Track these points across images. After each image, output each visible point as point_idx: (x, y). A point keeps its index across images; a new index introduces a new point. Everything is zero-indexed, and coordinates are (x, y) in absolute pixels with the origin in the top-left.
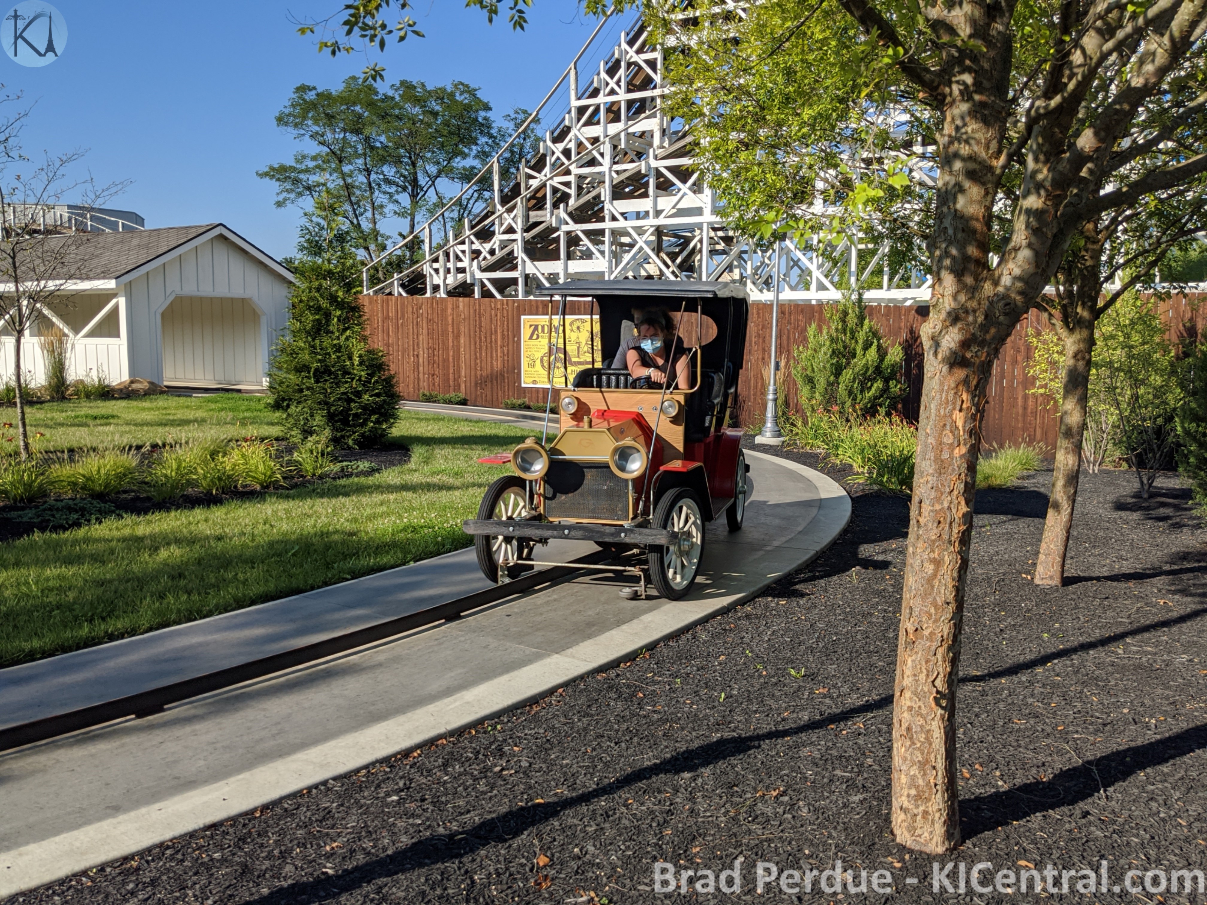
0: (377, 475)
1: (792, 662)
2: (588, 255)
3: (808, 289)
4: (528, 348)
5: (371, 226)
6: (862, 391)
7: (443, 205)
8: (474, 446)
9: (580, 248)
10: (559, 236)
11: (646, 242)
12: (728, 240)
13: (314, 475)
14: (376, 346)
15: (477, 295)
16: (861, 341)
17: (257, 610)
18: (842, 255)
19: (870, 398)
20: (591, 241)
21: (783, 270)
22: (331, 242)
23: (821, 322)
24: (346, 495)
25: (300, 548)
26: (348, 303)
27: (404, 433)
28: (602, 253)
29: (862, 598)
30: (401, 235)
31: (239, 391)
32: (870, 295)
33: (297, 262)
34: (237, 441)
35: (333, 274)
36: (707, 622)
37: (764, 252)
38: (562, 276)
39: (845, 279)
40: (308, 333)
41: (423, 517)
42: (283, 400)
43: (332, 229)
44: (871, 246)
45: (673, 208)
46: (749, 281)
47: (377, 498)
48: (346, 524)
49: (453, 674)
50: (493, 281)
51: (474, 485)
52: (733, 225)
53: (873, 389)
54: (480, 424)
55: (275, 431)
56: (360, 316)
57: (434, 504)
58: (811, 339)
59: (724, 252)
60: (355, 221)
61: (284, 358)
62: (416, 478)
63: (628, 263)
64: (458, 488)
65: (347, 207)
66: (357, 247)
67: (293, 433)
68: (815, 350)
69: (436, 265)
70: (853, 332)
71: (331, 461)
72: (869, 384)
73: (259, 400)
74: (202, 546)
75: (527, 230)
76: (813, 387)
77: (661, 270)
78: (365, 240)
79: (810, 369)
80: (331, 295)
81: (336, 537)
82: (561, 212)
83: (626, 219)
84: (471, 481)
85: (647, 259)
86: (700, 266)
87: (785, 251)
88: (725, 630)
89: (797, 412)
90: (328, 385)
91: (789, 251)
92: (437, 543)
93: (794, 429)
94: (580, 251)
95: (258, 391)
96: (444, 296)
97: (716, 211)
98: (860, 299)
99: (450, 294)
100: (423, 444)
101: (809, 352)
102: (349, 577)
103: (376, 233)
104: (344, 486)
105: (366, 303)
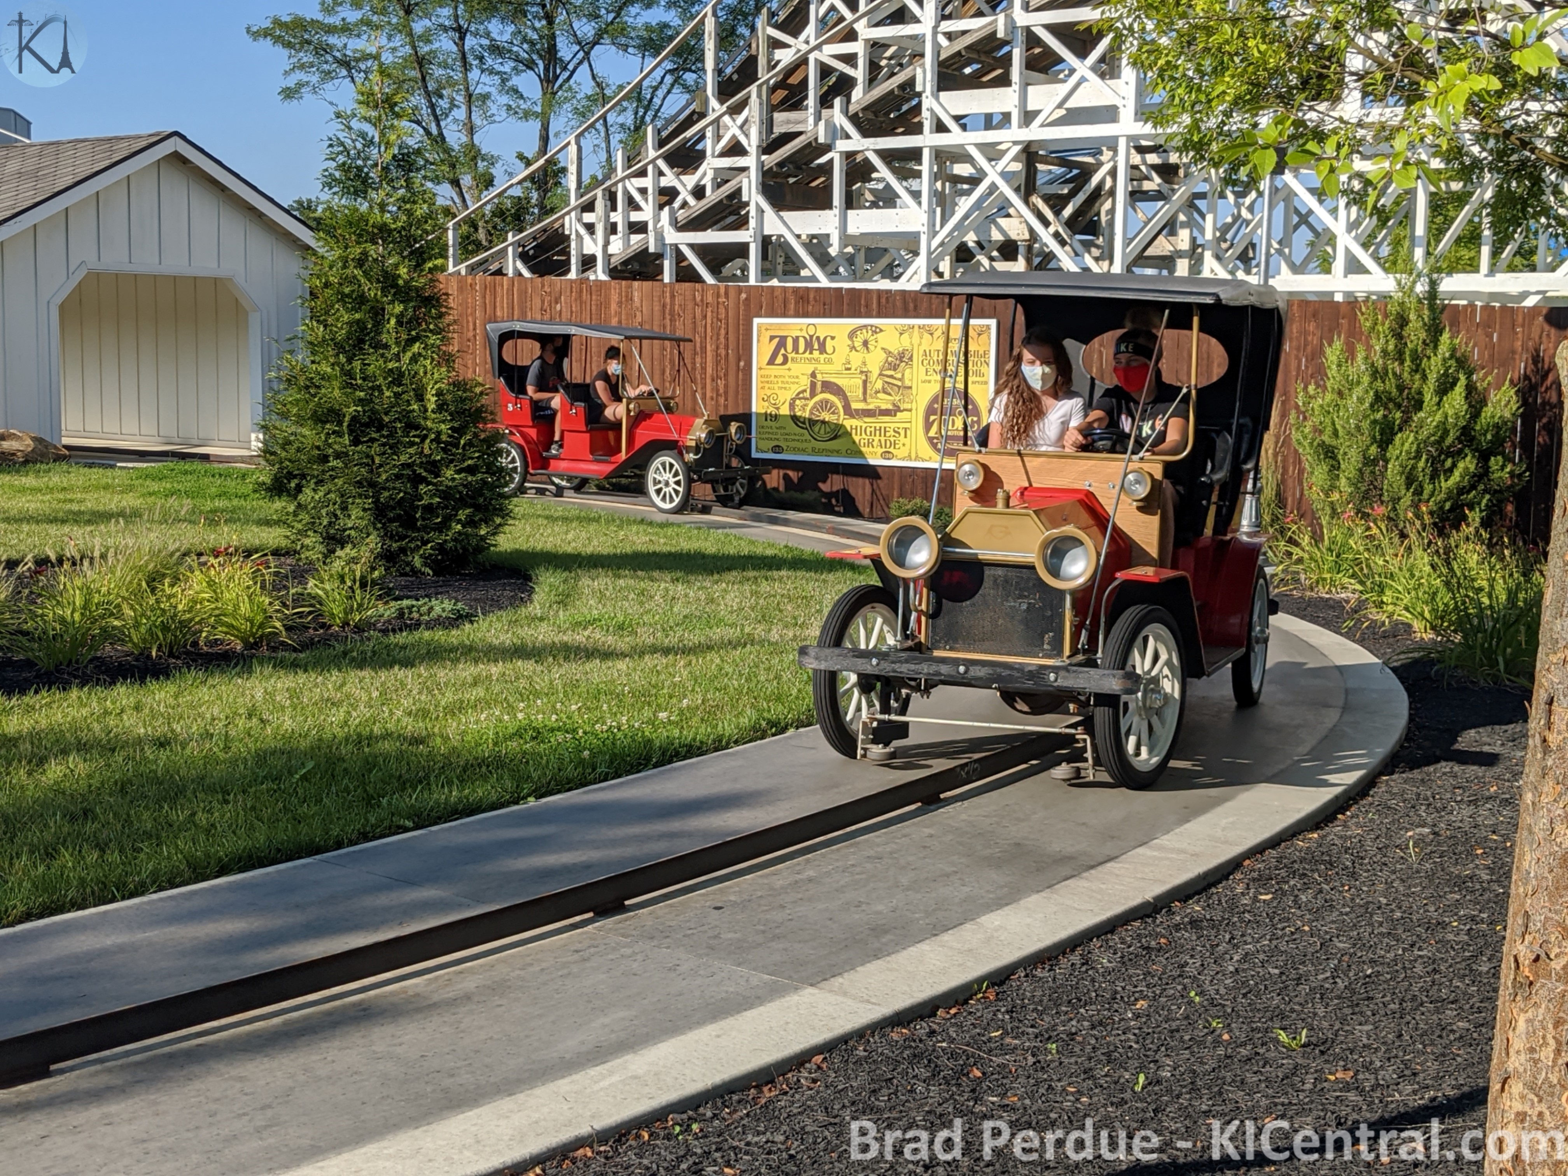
0: (468, 626)
1: (1283, 1016)
2: (887, 199)
3: (1328, 271)
4: (766, 381)
5: (464, 139)
6: (1434, 477)
7: (605, 100)
8: (656, 574)
9: (872, 185)
10: (831, 161)
11: (1004, 175)
12: (1167, 171)
13: (346, 624)
14: (470, 375)
15: (667, 277)
16: (1432, 377)
17: (230, 887)
18: (1397, 203)
19: (1450, 491)
20: (894, 171)
21: (1278, 233)
22: (386, 169)
23: (1354, 335)
24: (408, 663)
25: (317, 766)
26: (417, 289)
27: (522, 544)
28: (916, 195)
29: (1427, 893)
30: (521, 157)
31: (205, 457)
32: (1450, 284)
33: (320, 209)
34: (200, 555)
35: (390, 231)
36: (1112, 932)
37: (1240, 195)
38: (835, 240)
39: (1403, 252)
40: (340, 347)
41: (554, 711)
42: (290, 476)
43: (388, 145)
44: (1456, 186)
45: (1060, 106)
46: (1208, 255)
47: (467, 671)
48: (406, 720)
49: (606, 1020)
50: (701, 250)
51: (654, 650)
52: (1177, 142)
53: (1457, 474)
54: (670, 531)
55: (274, 537)
56: (441, 316)
57: (575, 685)
58: (1333, 371)
59: (1159, 196)
60: (434, 131)
61: (294, 395)
62: (543, 634)
63: (966, 217)
64: (623, 655)
65: (418, 100)
66: (437, 180)
67: (307, 541)
68: (1340, 393)
69: (588, 217)
70: (1416, 358)
71: (379, 598)
72: (1449, 463)
73: (244, 477)
74: (127, 758)
75: (768, 149)
76: (1335, 467)
77: (1031, 231)
78: (453, 166)
79: (1329, 430)
80: (386, 274)
81: (386, 746)
82: (837, 115)
83: (964, 127)
84: (650, 641)
85: (1004, 209)
86: (1111, 223)
87: (1282, 195)
88: (1148, 948)
89: (1302, 516)
90: (376, 448)
91: (1290, 195)
92: (582, 761)
93: (1295, 550)
94: (872, 191)
95: (242, 459)
96: (603, 277)
97: (1143, 113)
98: (1432, 294)
99: (615, 273)
100: (556, 567)
101: (1329, 397)
102: (409, 824)
103: (473, 154)
104: (404, 647)
105: (453, 289)
